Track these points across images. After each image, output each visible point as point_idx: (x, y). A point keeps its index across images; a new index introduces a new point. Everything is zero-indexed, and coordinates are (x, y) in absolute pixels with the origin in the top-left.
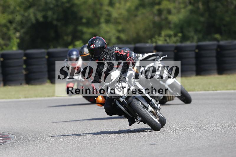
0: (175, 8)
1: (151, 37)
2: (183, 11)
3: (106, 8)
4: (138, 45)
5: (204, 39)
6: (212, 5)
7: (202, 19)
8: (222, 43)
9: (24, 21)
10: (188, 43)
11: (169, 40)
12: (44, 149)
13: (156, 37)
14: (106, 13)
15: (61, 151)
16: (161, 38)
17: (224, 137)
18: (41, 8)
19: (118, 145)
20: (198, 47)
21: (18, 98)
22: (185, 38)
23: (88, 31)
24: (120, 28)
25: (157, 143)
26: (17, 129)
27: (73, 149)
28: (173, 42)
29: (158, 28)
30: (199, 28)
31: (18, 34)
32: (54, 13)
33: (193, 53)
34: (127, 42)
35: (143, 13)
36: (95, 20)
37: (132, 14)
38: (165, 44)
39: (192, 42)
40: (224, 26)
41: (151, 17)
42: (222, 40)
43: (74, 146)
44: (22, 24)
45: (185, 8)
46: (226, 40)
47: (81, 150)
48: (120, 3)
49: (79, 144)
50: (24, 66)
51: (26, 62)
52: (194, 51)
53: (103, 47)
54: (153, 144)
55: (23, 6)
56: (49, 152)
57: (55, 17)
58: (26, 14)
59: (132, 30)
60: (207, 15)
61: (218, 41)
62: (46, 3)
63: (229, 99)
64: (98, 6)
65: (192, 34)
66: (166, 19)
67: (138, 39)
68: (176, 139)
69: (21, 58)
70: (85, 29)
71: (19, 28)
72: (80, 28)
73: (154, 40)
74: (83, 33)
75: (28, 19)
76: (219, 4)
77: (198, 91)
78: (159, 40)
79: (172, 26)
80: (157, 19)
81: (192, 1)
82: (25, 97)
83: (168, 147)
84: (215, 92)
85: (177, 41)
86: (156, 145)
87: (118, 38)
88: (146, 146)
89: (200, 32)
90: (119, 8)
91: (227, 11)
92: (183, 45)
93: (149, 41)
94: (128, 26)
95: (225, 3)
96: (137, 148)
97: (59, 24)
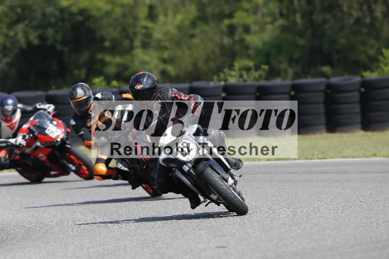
0: (256, 23)
1: (218, 70)
2: (269, 27)
3: (143, 23)
4: (196, 84)
5: (304, 74)
6: (318, 18)
7: (301, 42)
8: (334, 80)
9: (8, 45)
10: (278, 81)
11: (248, 76)
12: (41, 256)
13: (226, 70)
14: (144, 31)
16: (233, 73)
17: (338, 234)
18: (35, 23)
19: (164, 249)
20: (294, 87)
22: (273, 73)
23: (114, 61)
24: (166, 55)
25: (227, 246)
27: (90, 255)
28: (253, 79)
29: (229, 55)
30: (296, 56)
32: (57, 32)
34: (177, 80)
35: (203, 32)
36: (126, 43)
37: (186, 34)
38: (241, 82)
39: (285, 78)
40: (338, 52)
41: (217, 38)
42: (334, 75)
43: (91, 250)
44: (4, 49)
45: (272, 22)
46: (341, 75)
47: (103, 257)
48: (166, 15)
49: (100, 247)
52: (289, 93)
54: (221, 247)
55: (7, 20)
57: (59, 37)
58: (11, 33)
59: (186, 59)
60: (309, 33)
61: (328, 77)
62: (44, 15)
63: (345, 173)
64: (130, 21)
65: (284, 66)
66: (242, 41)
67: (195, 75)
68: (259, 238)
70: (108, 58)
72: (99, 56)
73: (222, 76)
74: (105, 64)
75: (14, 41)
76: (328, 16)
78: (230, 75)
79: (251, 52)
80: (226, 41)
81: (285, 12)
83: (245, 252)
84: (323, 160)
85: (260, 76)
86: (226, 249)
87: (163, 73)
88: (209, 250)
89: (297, 62)
90: (165, 24)
91: (342, 29)
92: (271, 83)
93: (215, 77)
94: (179, 54)
95: (339, 15)
96: (195, 254)
97: (66, 49)
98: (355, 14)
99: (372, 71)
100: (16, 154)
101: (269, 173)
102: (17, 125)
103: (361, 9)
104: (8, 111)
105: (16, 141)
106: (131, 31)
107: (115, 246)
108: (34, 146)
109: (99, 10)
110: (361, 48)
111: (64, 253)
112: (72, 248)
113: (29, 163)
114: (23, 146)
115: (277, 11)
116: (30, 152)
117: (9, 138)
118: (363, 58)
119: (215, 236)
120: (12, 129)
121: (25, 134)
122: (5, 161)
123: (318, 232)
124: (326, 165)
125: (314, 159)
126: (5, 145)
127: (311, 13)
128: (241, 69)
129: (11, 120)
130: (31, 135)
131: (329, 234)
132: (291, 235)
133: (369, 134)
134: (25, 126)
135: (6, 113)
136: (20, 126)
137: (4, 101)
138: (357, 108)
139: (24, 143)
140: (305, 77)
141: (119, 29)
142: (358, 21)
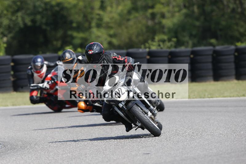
0: (169, 12)
1: (145, 42)
2: (177, 14)
3: (97, 11)
4: (131, 50)
5: (199, 44)
6: (208, 8)
7: (197, 23)
8: (218, 48)
9: (12, 25)
10: (182, 49)
11: (163, 45)
12: (32, 159)
13: (150, 42)
14: (98, 17)
15: (51, 161)
16: (154, 43)
17: (221, 146)
18: (29, 12)
19: (110, 155)
20: (193, 52)
21: (5, 106)
22: (179, 43)
23: (78, 36)
24: (112, 32)
25: (150, 153)
26: (4, 138)
27: (64, 159)
28: (167, 47)
29: (152, 32)
30: (194, 32)
31: (5, 39)
32: (43, 17)
33: (188, 58)
34: (119, 47)
35: (136, 17)
36: (86, 25)
37: (124, 18)
38: (159, 49)
39: (187, 47)
40: (221, 30)
41: (144, 22)
42: (218, 45)
43: (64, 156)
44: (9, 28)
45: (179, 11)
46: (222, 45)
47: (72, 160)
48: (112, 7)
49: (69, 153)
50: (12, 73)
51: (13, 68)
52: (189, 56)
53: (101, 53)
54: (146, 154)
55: (11, 10)
56: (39, 162)
57: (44, 21)
59: (125, 34)
60: (202, 18)
61: (214, 46)
62: (35, 7)
63: (225, 107)
64: (89, 10)
65: (186, 39)
66: (160, 23)
67: (130, 44)
68: (170, 148)
69: (9, 64)
70: (75, 34)
71: (6, 33)
72: (70, 33)
73: (147, 45)
74: (73, 38)
75: (16, 24)
76: (215, 8)
77: (193, 98)
78: (152, 45)
79: (166, 30)
80: (150, 23)
81: (187, 4)
82: (13, 105)
83: (162, 157)
84: (211, 99)
85: (171, 45)
86: (149, 155)
87: (110, 43)
88: (139, 156)
89: (195, 36)
90: (111, 12)
91: (223, 15)
92: (178, 50)
93: (143, 46)
94: (120, 31)
95: (221, 6)
96: (130, 158)
97: (48, 29)
98: (231, 6)
99: (242, 42)
100: (44, 94)
101: (177, 107)
102: (44, 75)
103: (235, 3)
104: (38, 66)
105: (43, 85)
106: (89, 16)
107: (79, 153)
108: (55, 89)
109: (69, 3)
110: (235, 27)
111: (47, 157)
112: (52, 155)
113: (53, 99)
114: (48, 89)
115: (182, 4)
116: (52, 92)
117: (39, 83)
118: (236, 34)
119: (143, 147)
120: (41, 77)
121: (49, 81)
122: (37, 98)
123: (208, 144)
124: (213, 102)
125: (206, 98)
126: (36, 88)
127: (203, 5)
128: (159, 41)
129: (40, 72)
130: (53, 82)
131: (215, 145)
132: (191, 146)
133: (240, 82)
134: (49, 76)
135: (36, 67)
136: (46, 76)
137: (35, 60)
138: (233, 66)
139: (48, 87)
140: (200, 46)
141: (82, 15)
142: (233, 10)
